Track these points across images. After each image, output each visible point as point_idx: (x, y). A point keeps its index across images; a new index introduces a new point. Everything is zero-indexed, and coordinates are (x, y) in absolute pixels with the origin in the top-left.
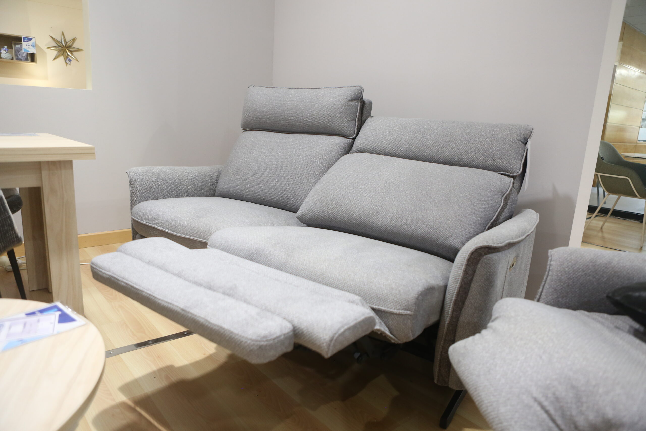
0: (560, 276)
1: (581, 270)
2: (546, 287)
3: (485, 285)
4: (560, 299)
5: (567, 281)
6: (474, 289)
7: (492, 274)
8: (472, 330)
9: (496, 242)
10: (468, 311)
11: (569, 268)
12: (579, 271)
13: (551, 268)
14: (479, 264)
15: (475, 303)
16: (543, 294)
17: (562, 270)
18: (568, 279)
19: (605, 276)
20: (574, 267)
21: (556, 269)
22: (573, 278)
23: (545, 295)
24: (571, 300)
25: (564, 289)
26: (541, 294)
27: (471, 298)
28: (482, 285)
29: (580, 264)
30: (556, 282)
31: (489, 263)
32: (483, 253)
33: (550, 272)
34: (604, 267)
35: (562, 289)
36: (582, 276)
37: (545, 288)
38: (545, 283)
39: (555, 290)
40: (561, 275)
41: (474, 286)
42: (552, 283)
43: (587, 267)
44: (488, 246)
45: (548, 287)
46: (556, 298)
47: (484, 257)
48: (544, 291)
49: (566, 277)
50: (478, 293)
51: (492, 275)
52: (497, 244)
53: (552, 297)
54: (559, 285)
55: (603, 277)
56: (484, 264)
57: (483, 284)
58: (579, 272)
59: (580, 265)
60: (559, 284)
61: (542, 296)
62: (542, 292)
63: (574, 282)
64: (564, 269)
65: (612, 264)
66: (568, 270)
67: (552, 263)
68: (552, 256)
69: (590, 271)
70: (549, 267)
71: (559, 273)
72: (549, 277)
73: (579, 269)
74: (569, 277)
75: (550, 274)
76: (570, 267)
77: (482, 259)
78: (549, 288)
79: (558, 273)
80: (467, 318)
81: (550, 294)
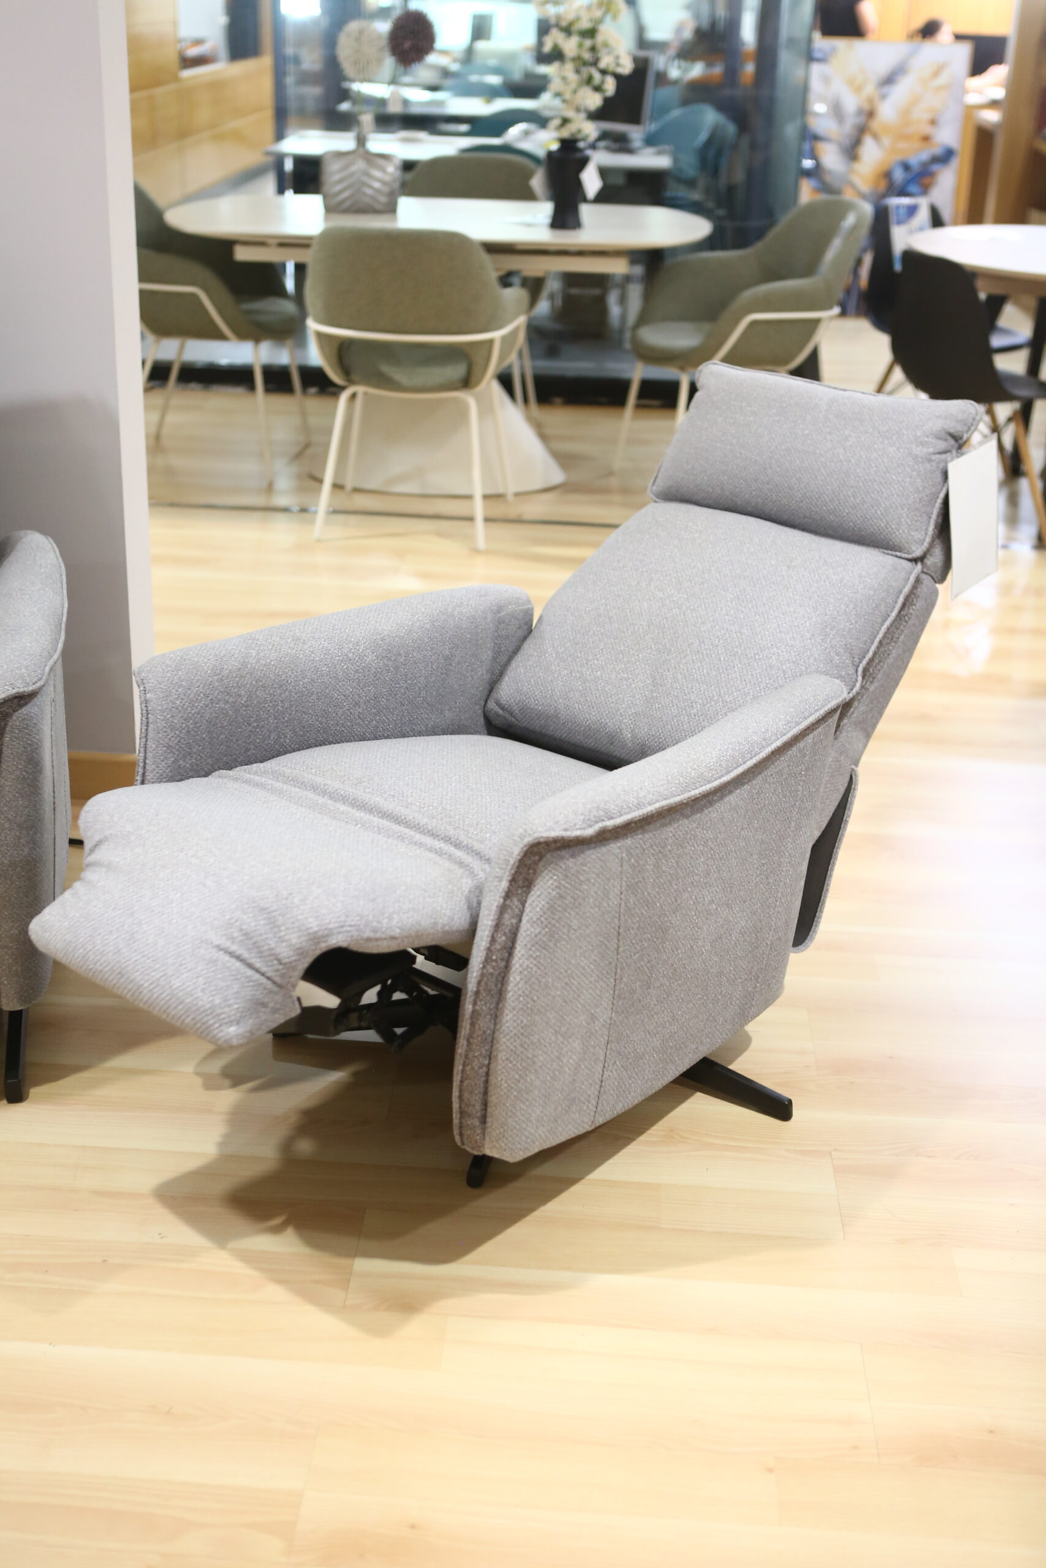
0: (171, 719)
1: (202, 695)
2: (151, 747)
3: (27, 772)
4: (181, 762)
5: (184, 725)
6: (7, 789)
7: (35, 746)
8: (23, 874)
9: (31, 680)
10: (6, 837)
11: (182, 699)
12: (199, 698)
13: (149, 708)
14: (6, 735)
15: (16, 817)
16: (147, 761)
17: (171, 705)
18: (185, 720)
19: (243, 693)
20: (190, 694)
21: (160, 708)
22: (193, 715)
23: (154, 764)
24: (199, 757)
25: (182, 740)
26: (145, 763)
27: (5, 809)
28: (22, 776)
29: (198, 684)
30: (166, 732)
31: (25, 726)
32: (10, 711)
33: (149, 716)
34: (236, 677)
35: (179, 742)
36: (207, 706)
37: (149, 749)
38: (146, 741)
39: (169, 747)
40: (172, 716)
41: (6, 783)
42: (160, 735)
43: (211, 686)
44: (18, 693)
45: (154, 746)
46: (173, 762)
47: (14, 718)
48: (149, 755)
49: (181, 717)
50: (17, 795)
51: (36, 749)
52: (34, 684)
53: (166, 764)
54: (173, 737)
55: (240, 696)
56: (17, 731)
57: (24, 773)
58: (201, 702)
59: (199, 686)
60: (173, 734)
61: (147, 767)
62: (145, 758)
63: (196, 723)
64: (174, 703)
65: (249, 666)
66: (181, 702)
67: (148, 696)
68: (145, 681)
69: (217, 692)
70: (146, 707)
71: (168, 714)
72: (151, 726)
73: (199, 696)
74: (186, 716)
75: (150, 721)
76: (182, 696)
77: (10, 724)
78: (157, 747)
79: (165, 714)
80: (6, 854)
81: (162, 758)
